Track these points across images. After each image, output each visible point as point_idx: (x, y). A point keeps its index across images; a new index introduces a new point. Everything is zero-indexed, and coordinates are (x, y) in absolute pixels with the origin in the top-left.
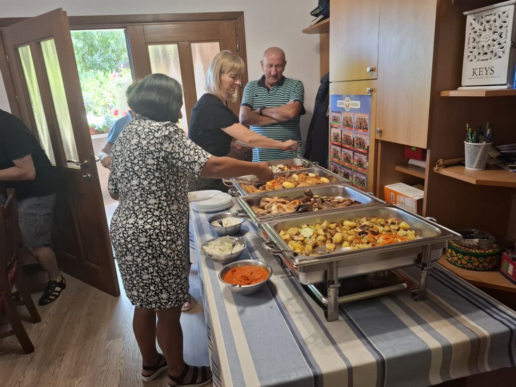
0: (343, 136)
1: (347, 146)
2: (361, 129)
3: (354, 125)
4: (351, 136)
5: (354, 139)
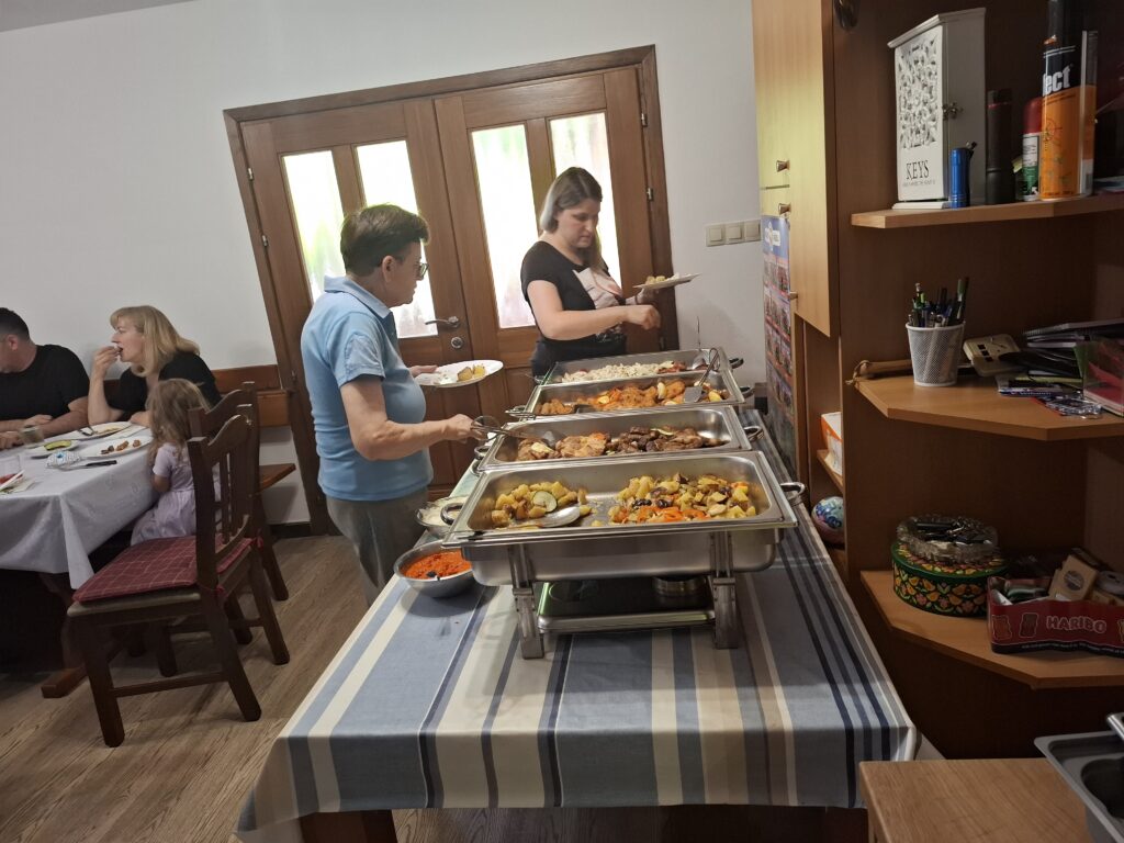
2: (783, 290)
4: (777, 304)
5: (779, 310)
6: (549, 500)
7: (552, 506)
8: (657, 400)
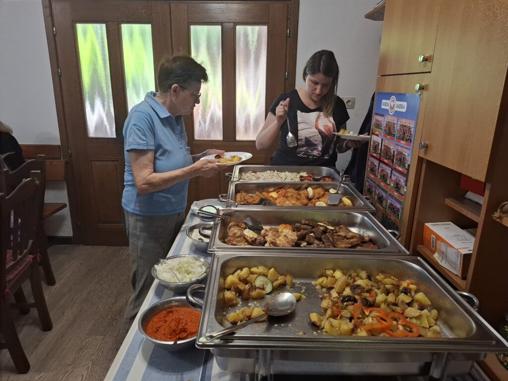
0: (383, 148)
1: (386, 161)
2: (403, 140)
3: (397, 134)
4: (392, 148)
5: (394, 152)
6: (267, 284)
7: (269, 289)
8: (310, 199)
